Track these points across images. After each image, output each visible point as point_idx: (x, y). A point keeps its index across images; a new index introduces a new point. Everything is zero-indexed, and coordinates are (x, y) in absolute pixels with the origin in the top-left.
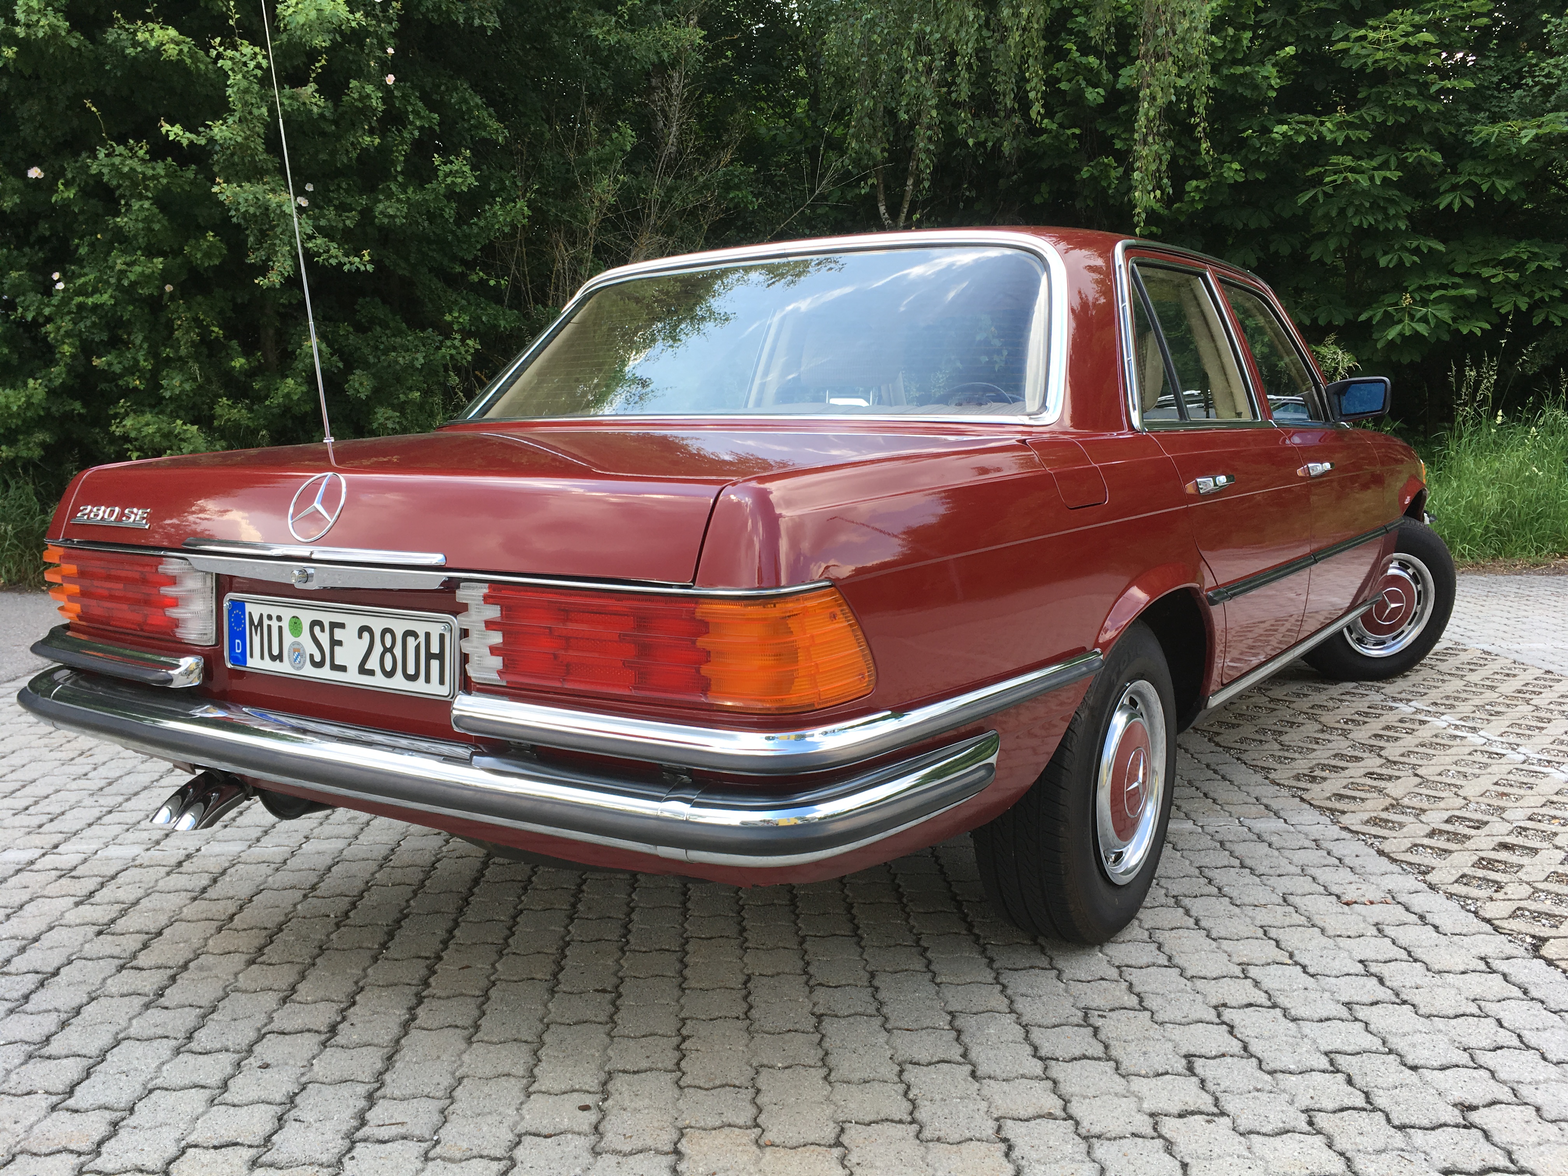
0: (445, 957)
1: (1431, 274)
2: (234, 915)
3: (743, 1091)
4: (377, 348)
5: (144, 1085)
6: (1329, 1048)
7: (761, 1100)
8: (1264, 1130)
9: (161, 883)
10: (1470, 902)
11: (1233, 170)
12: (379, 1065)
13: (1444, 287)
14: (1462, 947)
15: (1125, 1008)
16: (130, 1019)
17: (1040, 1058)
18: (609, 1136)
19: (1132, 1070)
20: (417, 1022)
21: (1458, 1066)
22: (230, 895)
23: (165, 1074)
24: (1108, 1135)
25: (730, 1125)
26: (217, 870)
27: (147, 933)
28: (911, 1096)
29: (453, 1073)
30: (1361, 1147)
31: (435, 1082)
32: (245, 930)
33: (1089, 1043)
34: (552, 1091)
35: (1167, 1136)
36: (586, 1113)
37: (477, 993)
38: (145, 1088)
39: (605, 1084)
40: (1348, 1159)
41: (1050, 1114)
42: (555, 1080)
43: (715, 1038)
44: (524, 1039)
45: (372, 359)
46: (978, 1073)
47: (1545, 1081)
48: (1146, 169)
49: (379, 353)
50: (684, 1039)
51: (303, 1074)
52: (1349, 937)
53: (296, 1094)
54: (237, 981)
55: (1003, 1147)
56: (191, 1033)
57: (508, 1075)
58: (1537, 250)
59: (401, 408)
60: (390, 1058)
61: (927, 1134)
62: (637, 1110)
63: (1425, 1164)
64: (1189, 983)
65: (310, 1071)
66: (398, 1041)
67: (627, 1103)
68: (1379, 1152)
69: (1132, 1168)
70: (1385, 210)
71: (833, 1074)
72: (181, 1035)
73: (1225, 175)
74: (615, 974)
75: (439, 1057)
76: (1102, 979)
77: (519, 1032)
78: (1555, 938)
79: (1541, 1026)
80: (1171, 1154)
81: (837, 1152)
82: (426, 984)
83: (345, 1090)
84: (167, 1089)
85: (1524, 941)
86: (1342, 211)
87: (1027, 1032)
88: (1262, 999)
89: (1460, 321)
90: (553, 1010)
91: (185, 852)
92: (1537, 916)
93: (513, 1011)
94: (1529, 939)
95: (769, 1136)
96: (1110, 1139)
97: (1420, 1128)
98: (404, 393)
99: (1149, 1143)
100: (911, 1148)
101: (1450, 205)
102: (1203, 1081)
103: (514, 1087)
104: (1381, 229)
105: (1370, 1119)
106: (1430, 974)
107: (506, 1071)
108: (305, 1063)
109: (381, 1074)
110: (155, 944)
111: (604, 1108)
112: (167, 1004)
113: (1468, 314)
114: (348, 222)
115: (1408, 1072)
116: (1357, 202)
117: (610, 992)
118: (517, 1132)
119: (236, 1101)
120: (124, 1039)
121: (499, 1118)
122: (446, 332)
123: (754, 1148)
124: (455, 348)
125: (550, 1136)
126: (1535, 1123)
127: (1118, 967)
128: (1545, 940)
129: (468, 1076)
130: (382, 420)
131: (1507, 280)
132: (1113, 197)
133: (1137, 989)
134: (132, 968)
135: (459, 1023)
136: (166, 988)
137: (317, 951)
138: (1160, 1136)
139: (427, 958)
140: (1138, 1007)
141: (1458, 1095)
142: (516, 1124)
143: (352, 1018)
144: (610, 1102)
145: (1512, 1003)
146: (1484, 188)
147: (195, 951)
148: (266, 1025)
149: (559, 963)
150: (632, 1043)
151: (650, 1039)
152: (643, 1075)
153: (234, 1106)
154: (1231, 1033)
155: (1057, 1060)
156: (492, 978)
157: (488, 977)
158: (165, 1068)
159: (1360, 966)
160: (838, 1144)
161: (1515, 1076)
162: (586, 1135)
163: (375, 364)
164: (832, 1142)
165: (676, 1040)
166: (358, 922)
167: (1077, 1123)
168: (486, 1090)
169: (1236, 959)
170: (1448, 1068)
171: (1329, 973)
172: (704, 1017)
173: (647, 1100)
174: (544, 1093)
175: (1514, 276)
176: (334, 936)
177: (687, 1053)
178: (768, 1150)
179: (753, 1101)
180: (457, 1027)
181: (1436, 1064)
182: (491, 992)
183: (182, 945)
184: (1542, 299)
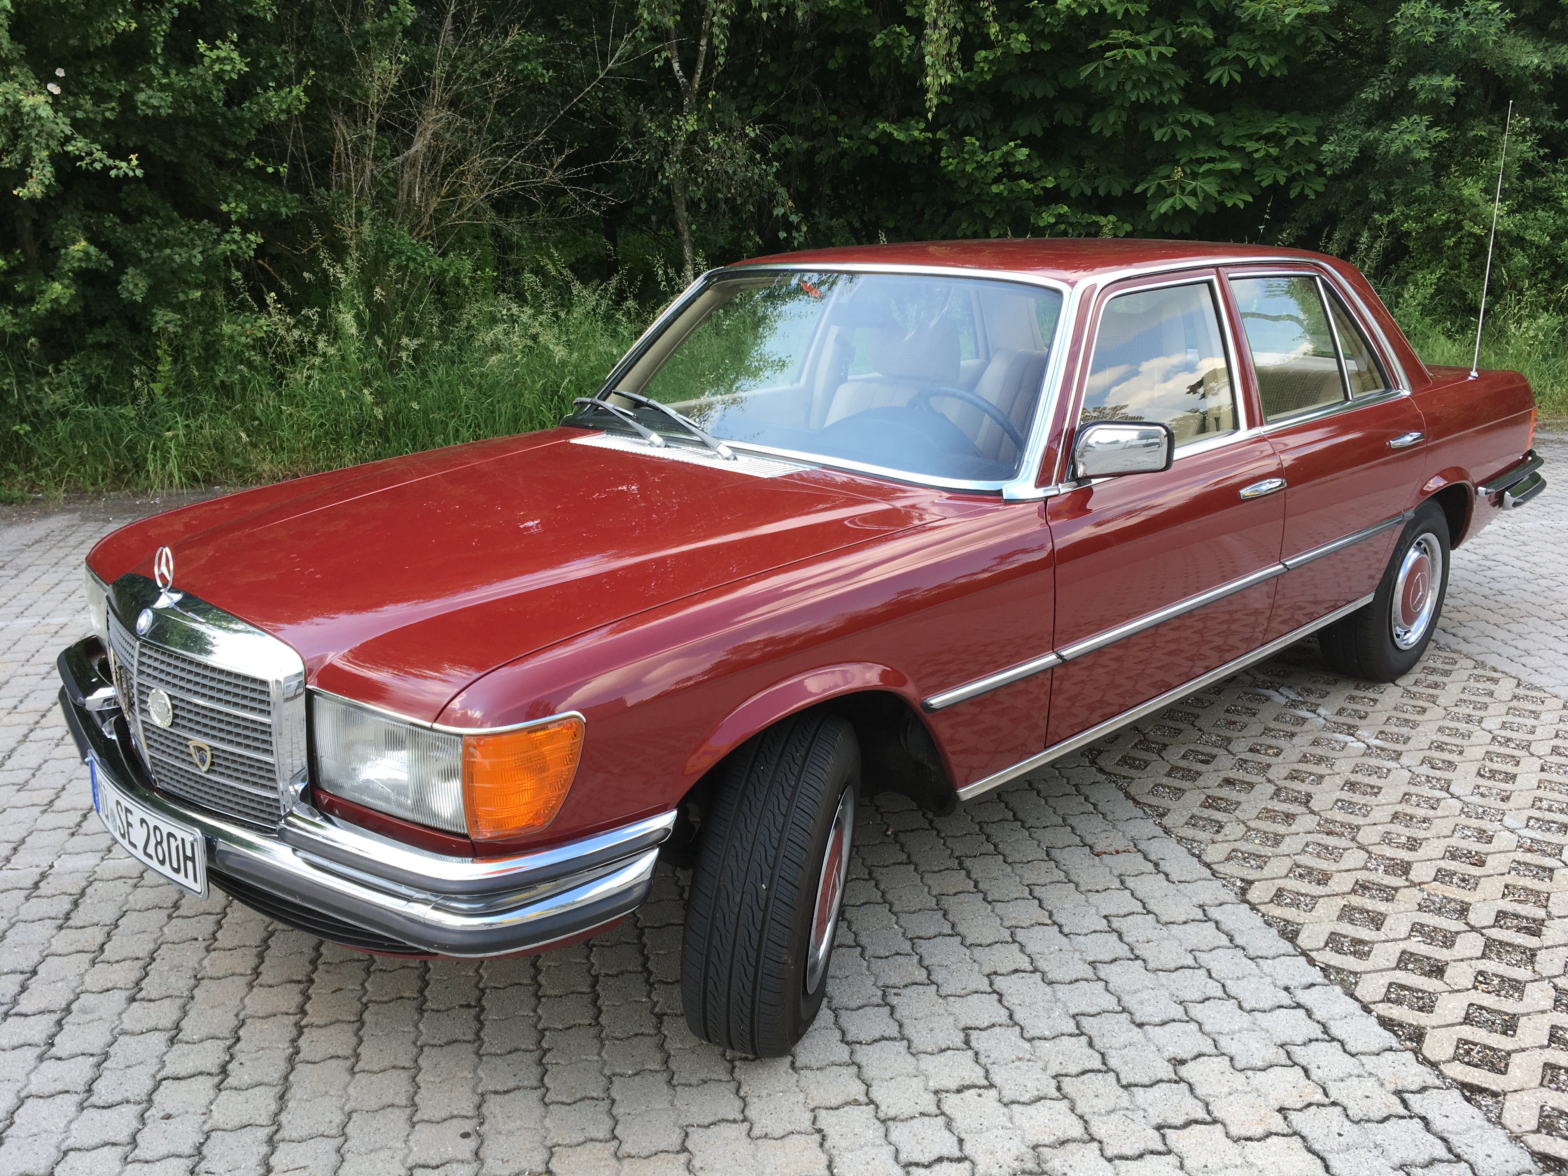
0: (317, 980)
1: (1201, 147)
2: (104, 944)
3: (601, 1103)
4: (148, 241)
5: (58, 1147)
6: (1076, 1011)
7: (617, 1111)
8: (1022, 1100)
9: (23, 910)
10: (1195, 845)
11: (1020, 41)
12: (273, 1107)
13: (1211, 160)
14: (1185, 895)
15: (916, 984)
16: (28, 1074)
17: (847, 1043)
18: (489, 1162)
19: (921, 1048)
20: (301, 1055)
21: (1174, 1021)
22: (95, 921)
23: (74, 1133)
24: (901, 1117)
25: (592, 1140)
26: (76, 890)
27: (22, 973)
28: (742, 1094)
29: (342, 1109)
30: (1096, 1110)
31: (327, 1120)
32: (117, 962)
33: (887, 1024)
34: (433, 1119)
35: (948, 1113)
36: (467, 1141)
37: (353, 1018)
38: (59, 1151)
39: (479, 1107)
40: (1086, 1122)
41: (856, 1100)
42: (435, 1107)
43: (572, 1048)
44: (401, 1065)
45: (144, 255)
46: (797, 1064)
47: (1240, 1031)
48: (937, 54)
49: (151, 247)
50: (545, 1052)
51: (204, 1122)
52: (1097, 891)
53: (202, 1144)
54: (122, 1022)
55: (817, 1137)
56: (90, 1085)
57: (392, 1106)
58: (1295, 125)
59: (180, 308)
60: (282, 1097)
61: (756, 1132)
62: (510, 1133)
63: (1143, 1121)
64: (968, 952)
65: (210, 1118)
66: (286, 1078)
67: (501, 1127)
68: (1110, 1112)
69: (920, 1147)
70: (1160, 85)
71: (676, 1077)
72: (81, 1088)
73: (1012, 46)
74: (476, 986)
75: (327, 1092)
76: (898, 954)
77: (396, 1058)
78: (1259, 881)
79: (1240, 976)
80: (950, 1130)
81: (683, 1157)
82: (303, 1012)
83: (247, 1136)
84: (80, 1150)
85: (1234, 885)
86: (1121, 85)
87: (836, 1016)
88: (1026, 965)
89: (1226, 193)
90: (424, 1031)
91: (38, 871)
92: (1247, 857)
93: (387, 1035)
94: (1239, 883)
95: (627, 1148)
96: (902, 1121)
97: (1142, 1086)
98: (183, 292)
99: (934, 1121)
100: (743, 1147)
101: (1219, 81)
102: (977, 1054)
103: (399, 1118)
104: (1157, 102)
105: (1105, 1080)
106: (1159, 926)
107: (390, 1101)
108: (204, 1110)
109: (276, 1115)
110: (33, 983)
111: (481, 1132)
112: (59, 1054)
113: (1233, 186)
114: (108, 114)
115: (1136, 1029)
116: (1135, 77)
117: (475, 1007)
118: (408, 1165)
119: (148, 1158)
120: (28, 1097)
121: (390, 1153)
122: (224, 222)
123: (614, 1161)
124: (235, 242)
125: (438, 1167)
126: (1228, 1073)
127: (911, 939)
128: (1250, 883)
129: (356, 1111)
130: (162, 324)
131: (1268, 155)
132: (905, 66)
133: (926, 963)
134: (16, 1015)
135: (340, 1053)
136: (55, 1035)
137: (192, 982)
138: (943, 1114)
139: (299, 982)
140: (926, 981)
141: (1172, 1051)
142: (407, 1156)
143: (240, 1057)
144: (486, 1126)
145: (1220, 952)
146: (1251, 64)
147: (74, 991)
148: (159, 1071)
149: (424, 977)
150: (499, 1061)
151: (514, 1056)
152: (512, 1095)
153: (147, 1162)
154: (1000, 1001)
155: (861, 1043)
156: (364, 1000)
157: (359, 999)
158: (73, 1126)
159: (1105, 921)
160: (684, 1149)
161: (1217, 1028)
162: (469, 1163)
163: (148, 260)
164: (678, 1148)
165: (537, 1054)
166: (228, 944)
167: (877, 1107)
168: (375, 1124)
169: (1007, 923)
170: (1167, 1023)
171: (1079, 932)
172: (560, 1027)
173: (519, 1122)
174: (427, 1121)
175: (1274, 151)
176: (206, 963)
177: (549, 1067)
178: (626, 1162)
179: (610, 1113)
180: (339, 1057)
181: (1157, 1020)
182: (365, 1015)
183: (59, 984)
184: (1299, 173)
